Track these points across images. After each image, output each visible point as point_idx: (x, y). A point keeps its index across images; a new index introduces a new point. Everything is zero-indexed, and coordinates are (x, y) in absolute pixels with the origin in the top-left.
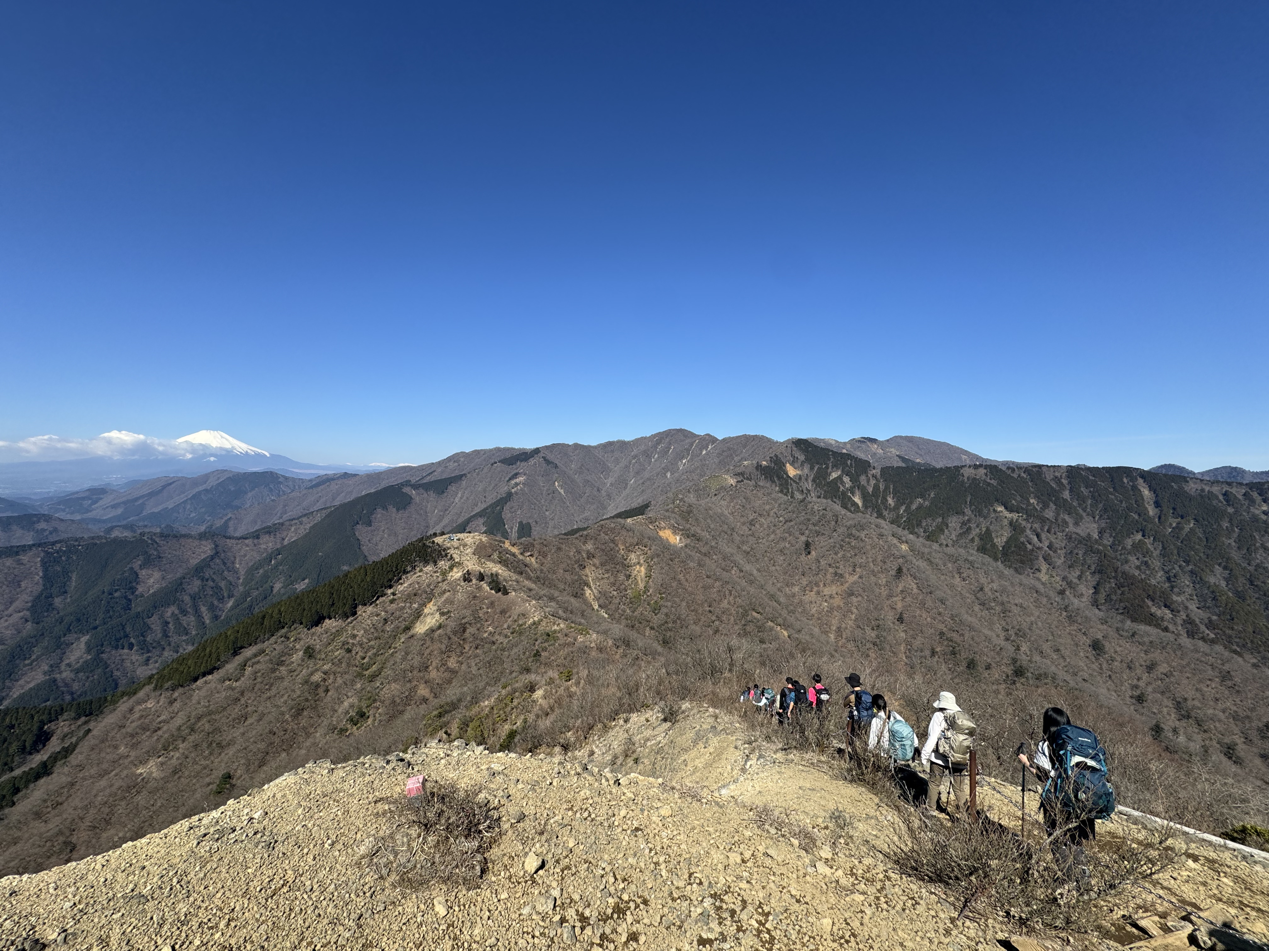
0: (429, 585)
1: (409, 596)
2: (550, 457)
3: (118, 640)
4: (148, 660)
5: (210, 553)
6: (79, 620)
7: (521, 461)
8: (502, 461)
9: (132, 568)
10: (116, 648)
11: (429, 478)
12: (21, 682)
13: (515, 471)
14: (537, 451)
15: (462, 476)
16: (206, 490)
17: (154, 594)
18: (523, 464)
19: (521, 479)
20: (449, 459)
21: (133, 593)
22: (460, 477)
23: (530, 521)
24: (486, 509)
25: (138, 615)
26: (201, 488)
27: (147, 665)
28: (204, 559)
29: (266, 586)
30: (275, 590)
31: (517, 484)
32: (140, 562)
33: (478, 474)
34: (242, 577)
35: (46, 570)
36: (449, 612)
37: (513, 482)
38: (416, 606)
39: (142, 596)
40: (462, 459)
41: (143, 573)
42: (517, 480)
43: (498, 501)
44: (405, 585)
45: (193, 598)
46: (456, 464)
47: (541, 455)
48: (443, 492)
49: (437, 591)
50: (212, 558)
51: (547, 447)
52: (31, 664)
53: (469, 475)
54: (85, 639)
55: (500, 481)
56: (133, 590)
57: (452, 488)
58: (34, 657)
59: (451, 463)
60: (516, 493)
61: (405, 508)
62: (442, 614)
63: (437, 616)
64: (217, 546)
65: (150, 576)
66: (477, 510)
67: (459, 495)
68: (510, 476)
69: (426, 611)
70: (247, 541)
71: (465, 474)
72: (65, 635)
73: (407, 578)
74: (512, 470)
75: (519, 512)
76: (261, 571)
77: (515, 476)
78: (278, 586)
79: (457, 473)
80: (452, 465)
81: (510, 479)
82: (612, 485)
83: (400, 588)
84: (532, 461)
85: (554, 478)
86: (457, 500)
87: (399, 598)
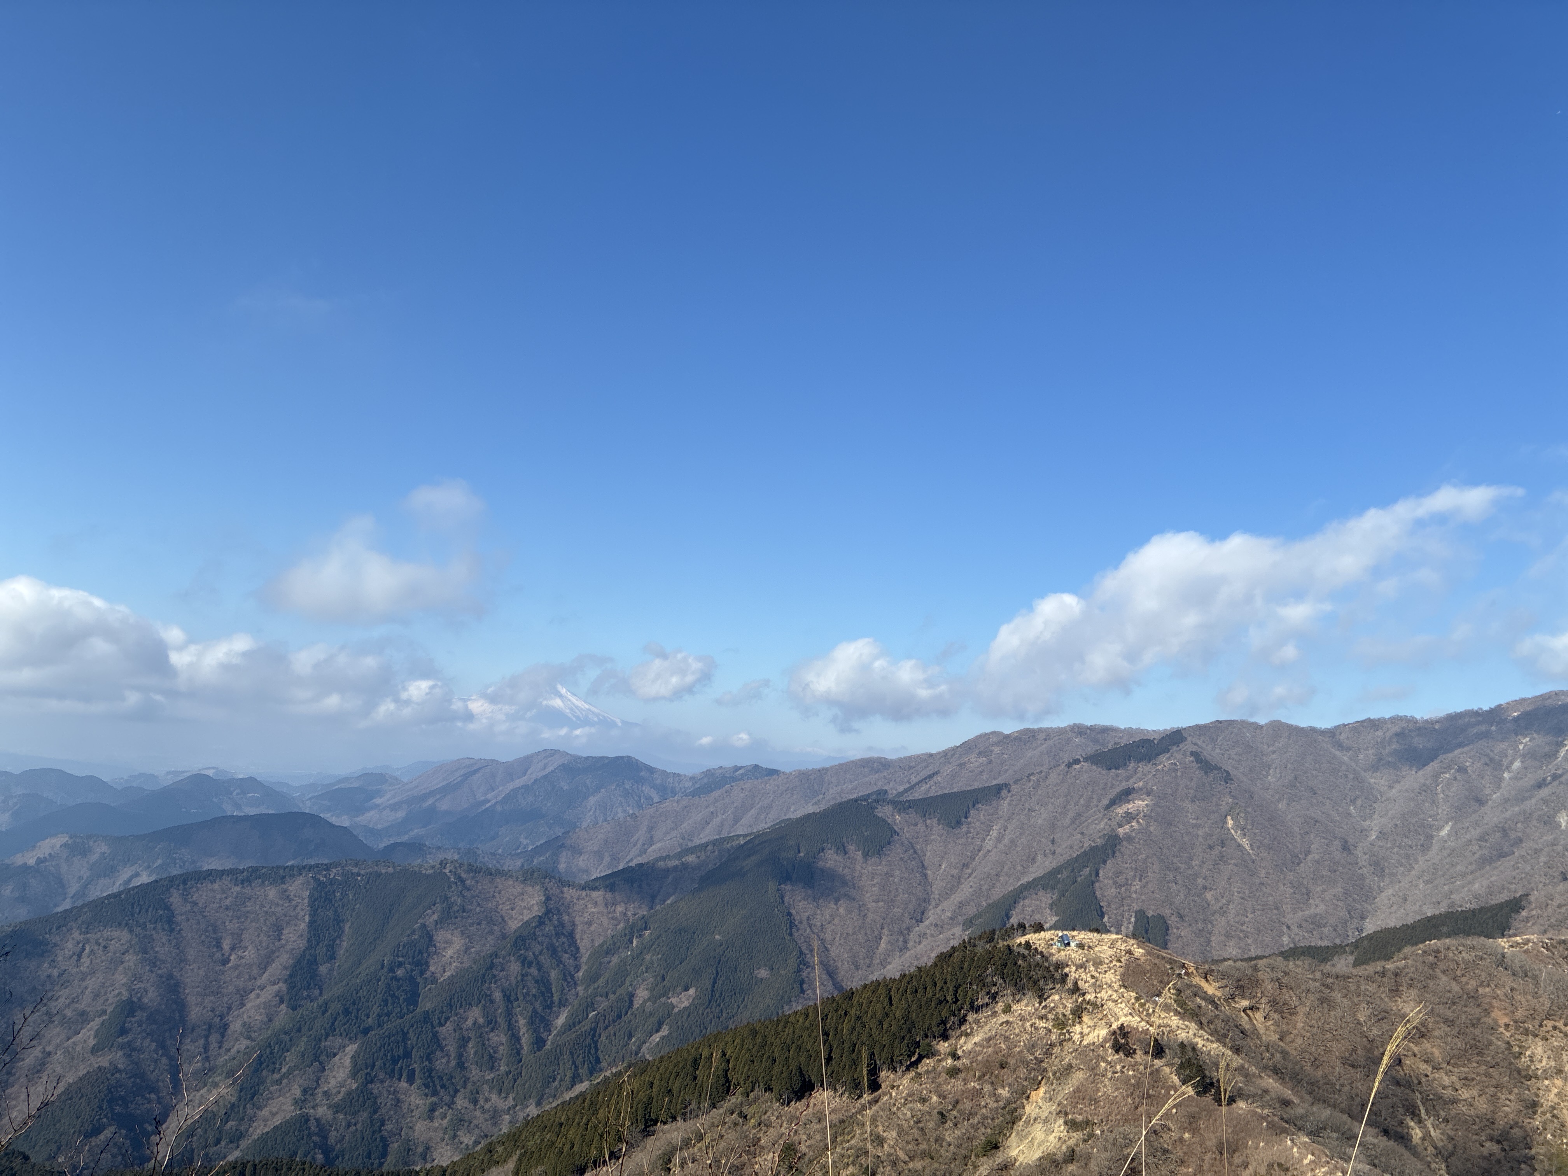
0: (1032, 1047)
1: (987, 1064)
2: (1212, 753)
3: (395, 1061)
4: (432, 1110)
5: (537, 911)
6: (347, 1012)
7: (1139, 761)
8: (1095, 759)
9: (424, 926)
10: (391, 1075)
11: (924, 787)
12: (265, 1112)
13: (1124, 785)
14: (1176, 737)
15: (999, 788)
16: (526, 787)
17: (451, 980)
18: (1143, 767)
19: (1139, 804)
20: (967, 747)
21: (422, 973)
22: (998, 790)
23: (1167, 912)
24: (1057, 871)
25: (427, 1017)
26: (518, 783)
27: (431, 1119)
28: (527, 924)
29: (621, 991)
30: (637, 1002)
31: (1130, 817)
32: (435, 917)
33: (1036, 787)
34: (584, 967)
35: (314, 914)
36: (1087, 1123)
37: (1120, 810)
38: (1004, 1092)
39: (434, 981)
40: (997, 749)
41: (440, 936)
42: (1130, 807)
43: (1085, 853)
44: (976, 1039)
45: (508, 998)
46: (983, 760)
47: (1188, 747)
48: (959, 823)
49: (1053, 1065)
50: (541, 921)
51: (1200, 729)
52: (281, 1079)
53: (1015, 788)
54: (352, 1048)
55: (1088, 806)
56: (422, 965)
57: (978, 816)
58: (284, 1070)
59: (973, 757)
60: (1129, 838)
61: (879, 853)
62: (1072, 1125)
63: (1059, 1127)
64: (548, 899)
65: (449, 943)
66: (1035, 872)
67: (994, 833)
68: (1112, 793)
69: (1030, 1109)
70: (595, 894)
71: (1006, 785)
72: (327, 1036)
73: (977, 1022)
74: (1118, 779)
75: (1137, 885)
76: (615, 960)
77: (1126, 795)
78: (642, 995)
79: (986, 781)
80: (975, 761)
81: (1113, 803)
82: (1382, 835)
83: (966, 1045)
84: (1165, 762)
85: (1224, 808)
86: (989, 844)
87: (967, 1069)
